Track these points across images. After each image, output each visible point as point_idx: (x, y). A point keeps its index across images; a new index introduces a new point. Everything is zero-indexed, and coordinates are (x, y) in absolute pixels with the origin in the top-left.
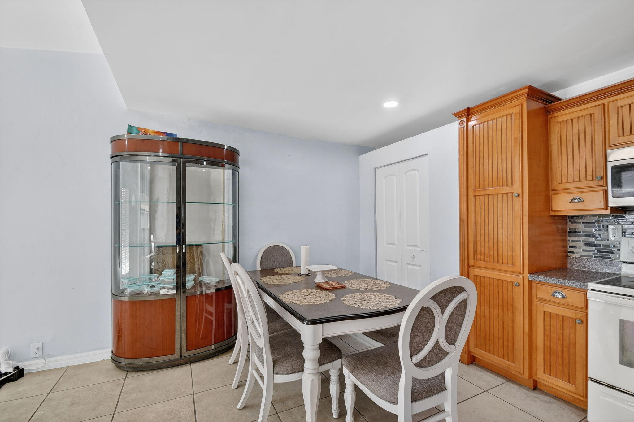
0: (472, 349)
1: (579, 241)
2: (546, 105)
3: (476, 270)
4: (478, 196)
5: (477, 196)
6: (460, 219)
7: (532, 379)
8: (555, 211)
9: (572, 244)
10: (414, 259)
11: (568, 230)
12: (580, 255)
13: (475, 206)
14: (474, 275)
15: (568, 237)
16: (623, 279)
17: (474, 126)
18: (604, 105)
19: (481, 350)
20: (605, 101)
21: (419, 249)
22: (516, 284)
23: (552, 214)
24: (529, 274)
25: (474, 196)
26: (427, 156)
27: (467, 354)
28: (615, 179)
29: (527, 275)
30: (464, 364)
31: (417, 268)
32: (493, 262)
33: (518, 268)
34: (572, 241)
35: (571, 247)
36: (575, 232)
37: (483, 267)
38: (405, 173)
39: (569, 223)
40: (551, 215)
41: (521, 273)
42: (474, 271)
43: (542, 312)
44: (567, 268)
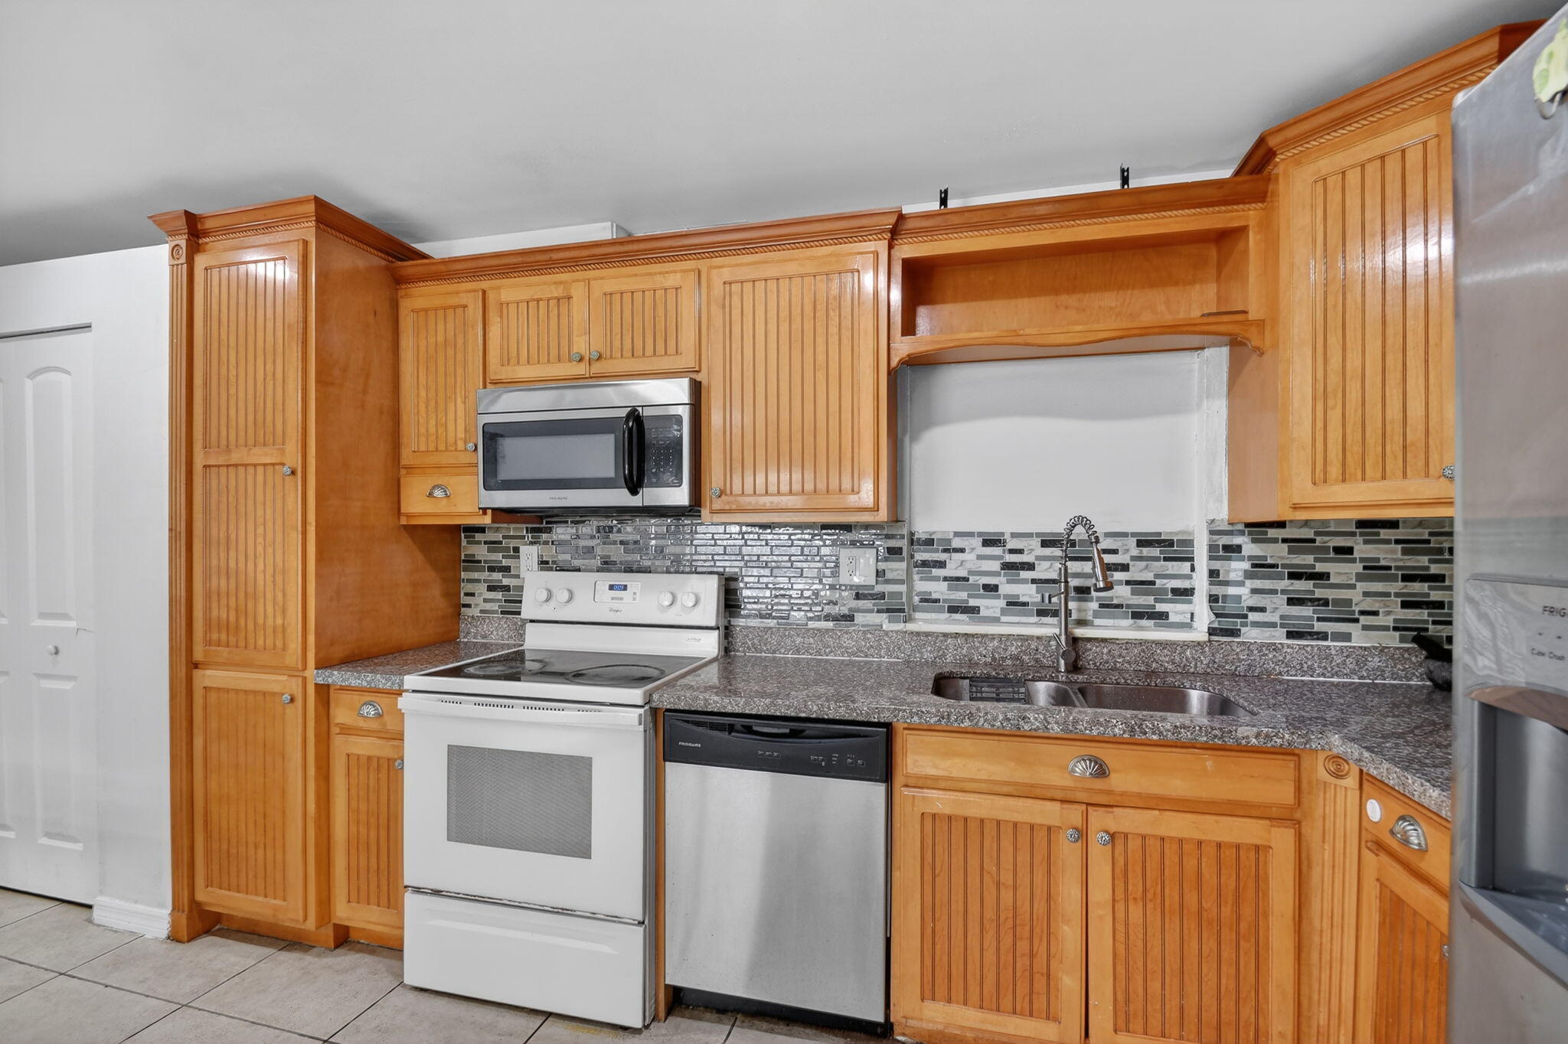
0: (201, 896)
1: (478, 581)
2: (392, 262)
3: (209, 672)
4: (216, 466)
5: (213, 466)
6: (171, 530)
7: (331, 924)
8: (409, 516)
9: (467, 587)
10: (59, 656)
11: (463, 558)
12: (482, 611)
13: (207, 494)
14: (204, 687)
15: (462, 573)
16: (528, 656)
17: (209, 271)
18: (484, 292)
19: (221, 888)
20: (485, 284)
21: (73, 624)
22: (286, 697)
23: (403, 521)
24: (316, 669)
25: (204, 466)
26: (88, 334)
27: (186, 913)
28: (488, 451)
29: (311, 672)
30: (179, 942)
31: (68, 686)
32: (246, 647)
33: (293, 657)
34: (469, 581)
35: (467, 594)
36: (472, 562)
37: (224, 664)
38: (33, 375)
39: (464, 542)
40: (401, 523)
41: (297, 670)
42: (204, 675)
43: (344, 758)
44: (458, 640)
